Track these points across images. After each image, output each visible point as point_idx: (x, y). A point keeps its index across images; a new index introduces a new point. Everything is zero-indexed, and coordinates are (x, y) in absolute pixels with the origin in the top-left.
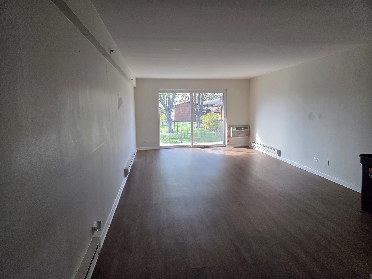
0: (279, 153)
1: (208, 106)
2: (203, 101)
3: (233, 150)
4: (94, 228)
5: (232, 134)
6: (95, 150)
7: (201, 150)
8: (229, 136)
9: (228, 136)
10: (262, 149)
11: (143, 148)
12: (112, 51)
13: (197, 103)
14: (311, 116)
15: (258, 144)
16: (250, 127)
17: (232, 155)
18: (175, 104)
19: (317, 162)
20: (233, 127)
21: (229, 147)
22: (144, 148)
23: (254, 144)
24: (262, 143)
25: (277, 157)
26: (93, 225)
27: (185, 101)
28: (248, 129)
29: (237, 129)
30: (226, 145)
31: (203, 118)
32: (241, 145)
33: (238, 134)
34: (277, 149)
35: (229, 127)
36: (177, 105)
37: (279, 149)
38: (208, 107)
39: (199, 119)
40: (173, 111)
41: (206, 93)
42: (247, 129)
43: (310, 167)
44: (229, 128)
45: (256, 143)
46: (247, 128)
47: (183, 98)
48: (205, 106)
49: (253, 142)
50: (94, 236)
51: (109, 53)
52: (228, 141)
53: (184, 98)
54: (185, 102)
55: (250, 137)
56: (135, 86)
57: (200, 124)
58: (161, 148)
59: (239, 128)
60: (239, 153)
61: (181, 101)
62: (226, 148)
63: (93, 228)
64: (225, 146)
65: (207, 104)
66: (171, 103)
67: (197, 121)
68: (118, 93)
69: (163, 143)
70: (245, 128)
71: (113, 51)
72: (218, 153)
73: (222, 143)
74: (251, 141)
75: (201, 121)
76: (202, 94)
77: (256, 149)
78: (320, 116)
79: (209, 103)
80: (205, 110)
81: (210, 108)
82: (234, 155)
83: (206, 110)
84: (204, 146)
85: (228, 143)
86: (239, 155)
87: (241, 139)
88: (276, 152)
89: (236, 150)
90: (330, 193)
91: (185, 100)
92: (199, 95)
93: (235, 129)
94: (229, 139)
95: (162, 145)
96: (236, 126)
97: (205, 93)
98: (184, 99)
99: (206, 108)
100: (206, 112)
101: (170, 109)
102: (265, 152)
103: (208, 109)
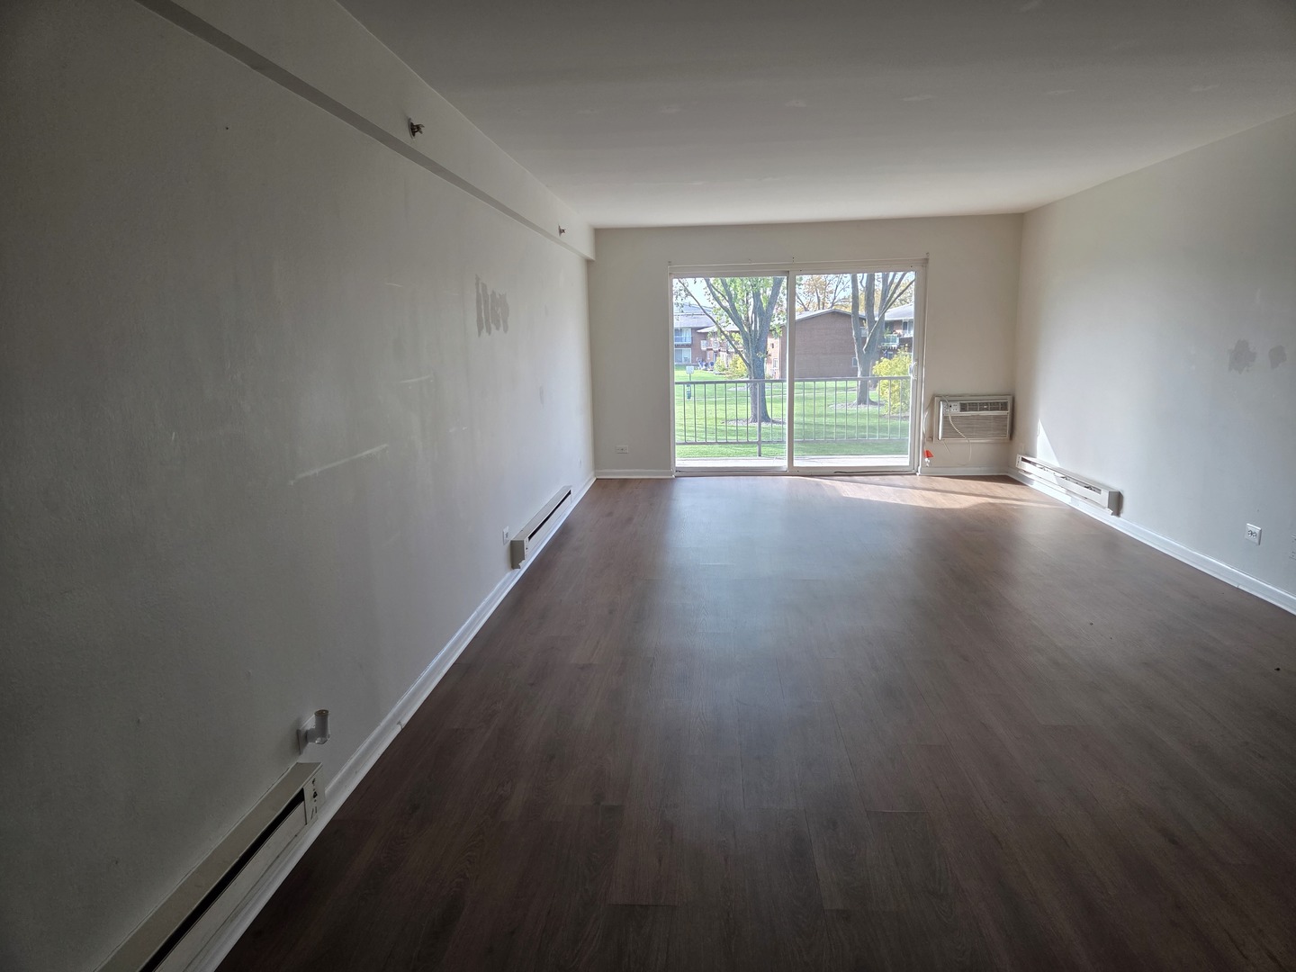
0: (1117, 502)
1: (904, 324)
2: (886, 304)
3: (941, 488)
4: (307, 732)
5: (943, 429)
6: (317, 471)
7: (818, 484)
8: (931, 436)
9: (927, 436)
10: (1055, 487)
11: (615, 474)
12: (418, 127)
13: (862, 312)
14: (1241, 357)
15: (1042, 468)
16: (1017, 399)
17: (930, 505)
18: (783, 321)
19: (1257, 541)
20: (948, 399)
21: (930, 474)
22: (619, 474)
23: (1027, 467)
24: (1056, 464)
25: (1106, 517)
26: (299, 721)
27: (821, 306)
28: (1009, 408)
29: (963, 408)
30: (919, 468)
31: (882, 367)
32: (978, 469)
33: (970, 428)
34: (1106, 487)
35: (933, 400)
37: (1117, 487)
38: (905, 328)
39: (865, 373)
40: (774, 346)
41: (902, 273)
42: (1004, 406)
43: (1228, 563)
44: (931, 405)
45: (1034, 464)
46: (1006, 404)
47: (816, 300)
48: (892, 325)
49: (1024, 460)
50: (302, 759)
51: (404, 135)
52: (928, 454)
53: (818, 297)
54: (821, 311)
55: (1016, 438)
56: (590, 256)
57: (872, 391)
58: (678, 474)
59: (973, 407)
60: (963, 498)
61: (806, 310)
62: (918, 480)
63: (298, 732)
64: (914, 471)
65: (903, 319)
66: (763, 315)
67: (857, 380)
68: (478, 279)
69: (687, 456)
70: (994, 406)
71: (422, 129)
72: (877, 499)
73: (903, 461)
74: (1018, 456)
75: (876, 380)
76: (885, 279)
77: (1035, 486)
78: (1277, 356)
80: (894, 340)
82: (938, 507)
83: (898, 341)
84: (832, 471)
85: (927, 459)
86: (957, 506)
87: (976, 448)
88: (1104, 497)
89: (954, 490)
90: (1278, 669)
91: (821, 303)
92: (871, 280)
93: (955, 410)
94: (929, 447)
95: (679, 463)
96: (958, 398)
97: (895, 272)
98: (819, 301)
99: (897, 331)
100: (899, 347)
101: (760, 336)
102: (1067, 500)
103: (905, 336)
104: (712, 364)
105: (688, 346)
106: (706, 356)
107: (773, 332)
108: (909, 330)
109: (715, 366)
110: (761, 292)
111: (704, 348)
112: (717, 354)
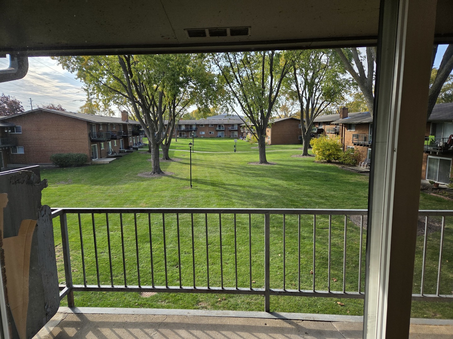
1: (319, 124)
2: (313, 117)
13: (305, 119)
18: (272, 122)
27: (286, 117)
31: (313, 141)
36: (275, 123)
39: (307, 143)
40: (269, 131)
48: (315, 123)
53: (285, 113)
57: (309, 150)
61: (280, 118)
65: (319, 121)
66: (265, 119)
67: (303, 145)
79: (322, 119)
80: (315, 130)
81: (322, 127)
83: (317, 130)
98: (285, 115)
99: (316, 126)
100: (317, 133)
101: (263, 128)
103: (319, 128)
104: (245, 137)
105: (236, 131)
106: (243, 135)
107: (268, 126)
108: (321, 126)
109: (246, 139)
110: (264, 110)
111: (242, 131)
112: (247, 134)
